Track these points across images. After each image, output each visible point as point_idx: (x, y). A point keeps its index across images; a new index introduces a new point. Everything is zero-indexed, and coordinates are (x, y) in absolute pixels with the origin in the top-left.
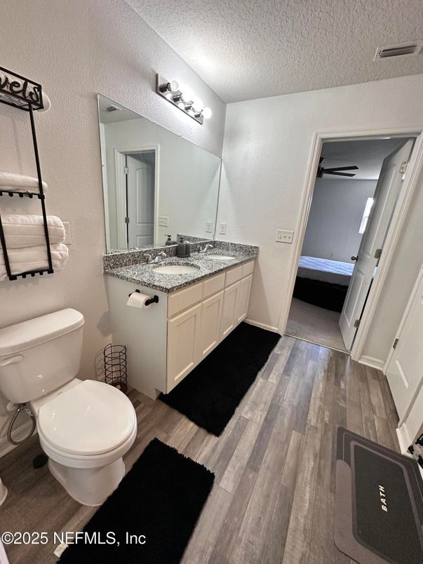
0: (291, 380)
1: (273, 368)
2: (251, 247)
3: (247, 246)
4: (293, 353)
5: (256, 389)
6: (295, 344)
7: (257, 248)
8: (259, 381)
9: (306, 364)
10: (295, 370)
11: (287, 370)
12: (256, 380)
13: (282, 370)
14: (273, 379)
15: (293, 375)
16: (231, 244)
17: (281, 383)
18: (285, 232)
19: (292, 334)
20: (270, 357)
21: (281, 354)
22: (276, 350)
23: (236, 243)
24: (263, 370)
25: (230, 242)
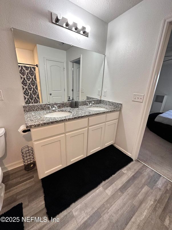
0: (123, 197)
1: (114, 182)
2: (118, 104)
3: (115, 103)
4: (135, 175)
5: (94, 194)
6: (141, 168)
7: (121, 104)
8: (99, 189)
9: (142, 188)
10: (130, 190)
11: (124, 188)
12: (98, 187)
13: (120, 186)
14: (109, 191)
15: (125, 194)
16: (108, 101)
17: (114, 197)
18: (138, 95)
19: (143, 160)
20: (117, 173)
21: (126, 174)
22: (124, 170)
23: (110, 101)
24: (107, 181)
25: (108, 100)
